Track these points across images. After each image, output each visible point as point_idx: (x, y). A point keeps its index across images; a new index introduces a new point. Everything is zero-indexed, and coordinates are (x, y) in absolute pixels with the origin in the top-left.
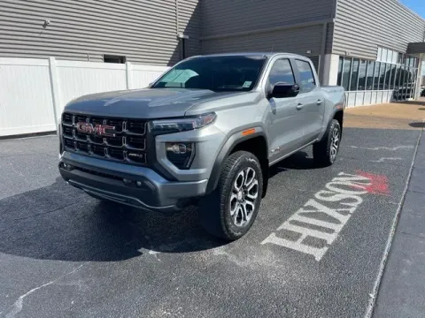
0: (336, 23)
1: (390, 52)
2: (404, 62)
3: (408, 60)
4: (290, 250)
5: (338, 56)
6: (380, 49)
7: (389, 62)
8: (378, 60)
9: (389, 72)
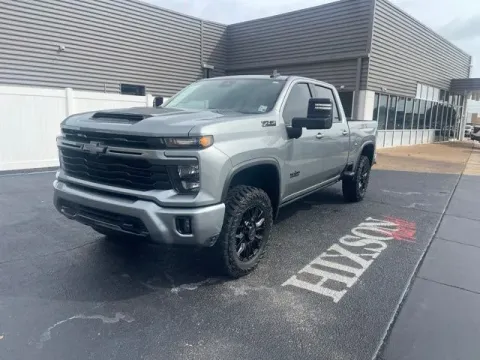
0: (371, 59)
1: (431, 89)
2: (447, 100)
3: (451, 97)
4: (309, 292)
5: (373, 93)
6: (419, 85)
7: (430, 99)
8: (418, 97)
9: (429, 111)
